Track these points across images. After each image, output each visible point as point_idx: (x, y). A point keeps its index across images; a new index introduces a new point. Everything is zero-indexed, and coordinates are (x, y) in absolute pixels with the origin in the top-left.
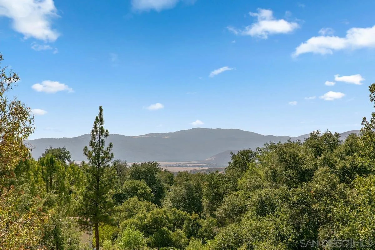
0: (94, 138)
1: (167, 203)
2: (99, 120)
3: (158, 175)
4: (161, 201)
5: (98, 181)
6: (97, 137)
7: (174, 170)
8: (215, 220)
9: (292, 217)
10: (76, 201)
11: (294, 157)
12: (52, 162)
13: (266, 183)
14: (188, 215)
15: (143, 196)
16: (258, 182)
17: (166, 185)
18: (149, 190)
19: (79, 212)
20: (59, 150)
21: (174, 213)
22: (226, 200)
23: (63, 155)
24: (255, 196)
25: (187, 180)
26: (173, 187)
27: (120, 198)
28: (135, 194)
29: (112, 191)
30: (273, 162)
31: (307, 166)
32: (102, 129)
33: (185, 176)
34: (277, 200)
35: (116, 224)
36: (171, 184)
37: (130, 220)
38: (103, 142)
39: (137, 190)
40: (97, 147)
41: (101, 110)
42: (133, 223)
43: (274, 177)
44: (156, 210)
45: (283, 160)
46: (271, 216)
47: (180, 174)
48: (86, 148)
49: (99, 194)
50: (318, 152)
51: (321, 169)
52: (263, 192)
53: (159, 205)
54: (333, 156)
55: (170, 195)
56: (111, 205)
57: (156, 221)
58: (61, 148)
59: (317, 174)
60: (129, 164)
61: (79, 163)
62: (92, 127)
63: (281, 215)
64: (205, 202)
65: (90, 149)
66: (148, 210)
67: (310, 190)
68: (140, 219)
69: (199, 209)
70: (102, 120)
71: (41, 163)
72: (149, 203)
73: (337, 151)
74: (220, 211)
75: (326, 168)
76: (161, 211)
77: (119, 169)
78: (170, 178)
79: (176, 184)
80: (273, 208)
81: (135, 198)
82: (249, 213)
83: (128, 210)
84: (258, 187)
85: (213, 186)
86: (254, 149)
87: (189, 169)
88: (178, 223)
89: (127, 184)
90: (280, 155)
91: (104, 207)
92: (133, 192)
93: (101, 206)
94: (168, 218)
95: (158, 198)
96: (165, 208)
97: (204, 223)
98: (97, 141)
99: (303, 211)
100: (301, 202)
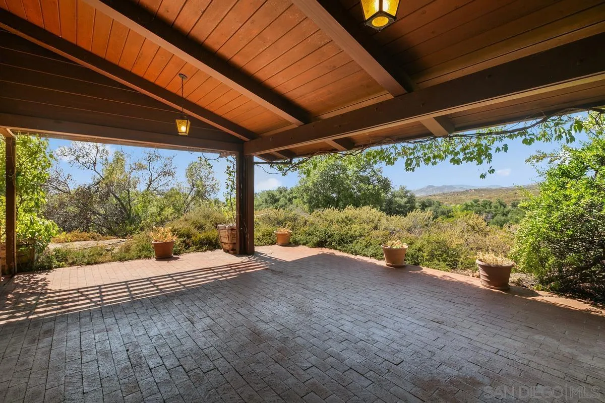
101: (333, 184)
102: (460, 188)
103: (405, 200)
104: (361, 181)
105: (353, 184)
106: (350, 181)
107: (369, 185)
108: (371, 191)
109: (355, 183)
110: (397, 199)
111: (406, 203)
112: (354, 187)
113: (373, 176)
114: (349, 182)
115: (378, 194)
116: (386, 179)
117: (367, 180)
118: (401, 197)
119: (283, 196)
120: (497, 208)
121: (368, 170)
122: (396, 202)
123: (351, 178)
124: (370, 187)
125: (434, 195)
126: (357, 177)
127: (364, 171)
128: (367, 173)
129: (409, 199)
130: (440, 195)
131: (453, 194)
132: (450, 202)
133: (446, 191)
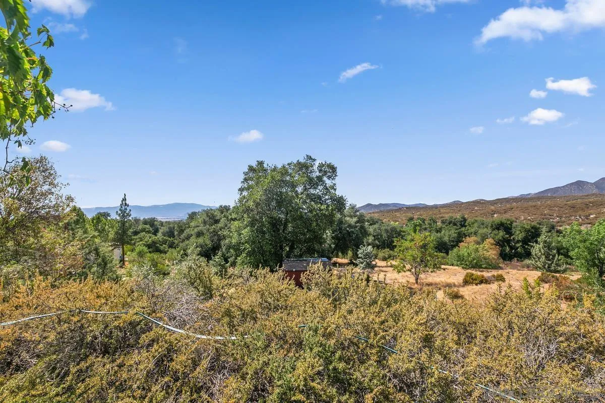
0: (122, 207)
1: (160, 234)
2: (124, 199)
3: (156, 223)
4: (157, 234)
5: (124, 226)
6: (123, 207)
7: (164, 220)
8: (181, 240)
9: (211, 237)
10: (111, 235)
11: (212, 215)
12: (99, 218)
13: (202, 225)
14: (169, 239)
15: (149, 232)
16: (198, 225)
17: (159, 227)
18: (151, 229)
19: (114, 240)
20: (104, 213)
21: (163, 239)
22: (185, 232)
23: (106, 215)
24: (196, 230)
25: (169, 224)
26: (162, 228)
27: (136, 233)
28: (144, 231)
29: (131, 230)
30: (204, 217)
31: (217, 218)
32: (126, 203)
33: (169, 223)
34: (205, 232)
35: (134, 244)
36: (162, 226)
37: (141, 243)
38: (126, 209)
39: (145, 229)
40: (123, 212)
41: (125, 195)
42: (143, 244)
43: (205, 222)
44: (154, 237)
45: (208, 216)
46: (202, 237)
47: (166, 222)
48: (117, 212)
49: (124, 232)
50: (222, 213)
51: (223, 219)
52: (200, 228)
53: (156, 235)
54: (228, 214)
55: (161, 231)
56: (130, 236)
57: (153, 242)
58: (106, 211)
59: (221, 221)
60: (142, 218)
61: (114, 218)
62: (121, 203)
63: (206, 237)
64: (176, 233)
65: (120, 212)
66: (150, 238)
67: (217, 227)
68: (146, 242)
69: (174, 237)
70: (125, 199)
71: (93, 219)
72: (151, 235)
73: (229, 212)
74: (182, 236)
75: (225, 218)
76: (156, 238)
77: (137, 221)
78: (162, 224)
79: (164, 226)
80: (203, 234)
81: (144, 233)
82: (193, 237)
83: (141, 238)
84: (198, 226)
85: (179, 227)
86: (197, 211)
87: (170, 220)
88: (164, 242)
89: (140, 227)
90: (207, 214)
91: (127, 237)
92: (143, 230)
93: (125, 237)
94: (159, 241)
95: (156, 232)
96: (158, 237)
97: (176, 242)
98: (123, 209)
99: (215, 235)
100: (214, 231)
101: (280, 204)
102: (394, 206)
103: (355, 219)
104: (312, 200)
105: (303, 203)
106: (300, 200)
107: (322, 204)
108: (324, 212)
109: (305, 202)
110: (347, 219)
111: (356, 223)
112: (304, 207)
113: (326, 195)
114: (298, 201)
115: (332, 215)
116: (342, 197)
117: (318, 199)
118: (351, 217)
119: (225, 216)
120: (431, 225)
121: (320, 187)
122: (346, 221)
123: (300, 196)
124: (322, 207)
125: (373, 213)
126: (308, 195)
127: (315, 188)
128: (318, 191)
129: (358, 218)
130: (377, 212)
131: (389, 211)
132: (388, 219)
133: (382, 209)
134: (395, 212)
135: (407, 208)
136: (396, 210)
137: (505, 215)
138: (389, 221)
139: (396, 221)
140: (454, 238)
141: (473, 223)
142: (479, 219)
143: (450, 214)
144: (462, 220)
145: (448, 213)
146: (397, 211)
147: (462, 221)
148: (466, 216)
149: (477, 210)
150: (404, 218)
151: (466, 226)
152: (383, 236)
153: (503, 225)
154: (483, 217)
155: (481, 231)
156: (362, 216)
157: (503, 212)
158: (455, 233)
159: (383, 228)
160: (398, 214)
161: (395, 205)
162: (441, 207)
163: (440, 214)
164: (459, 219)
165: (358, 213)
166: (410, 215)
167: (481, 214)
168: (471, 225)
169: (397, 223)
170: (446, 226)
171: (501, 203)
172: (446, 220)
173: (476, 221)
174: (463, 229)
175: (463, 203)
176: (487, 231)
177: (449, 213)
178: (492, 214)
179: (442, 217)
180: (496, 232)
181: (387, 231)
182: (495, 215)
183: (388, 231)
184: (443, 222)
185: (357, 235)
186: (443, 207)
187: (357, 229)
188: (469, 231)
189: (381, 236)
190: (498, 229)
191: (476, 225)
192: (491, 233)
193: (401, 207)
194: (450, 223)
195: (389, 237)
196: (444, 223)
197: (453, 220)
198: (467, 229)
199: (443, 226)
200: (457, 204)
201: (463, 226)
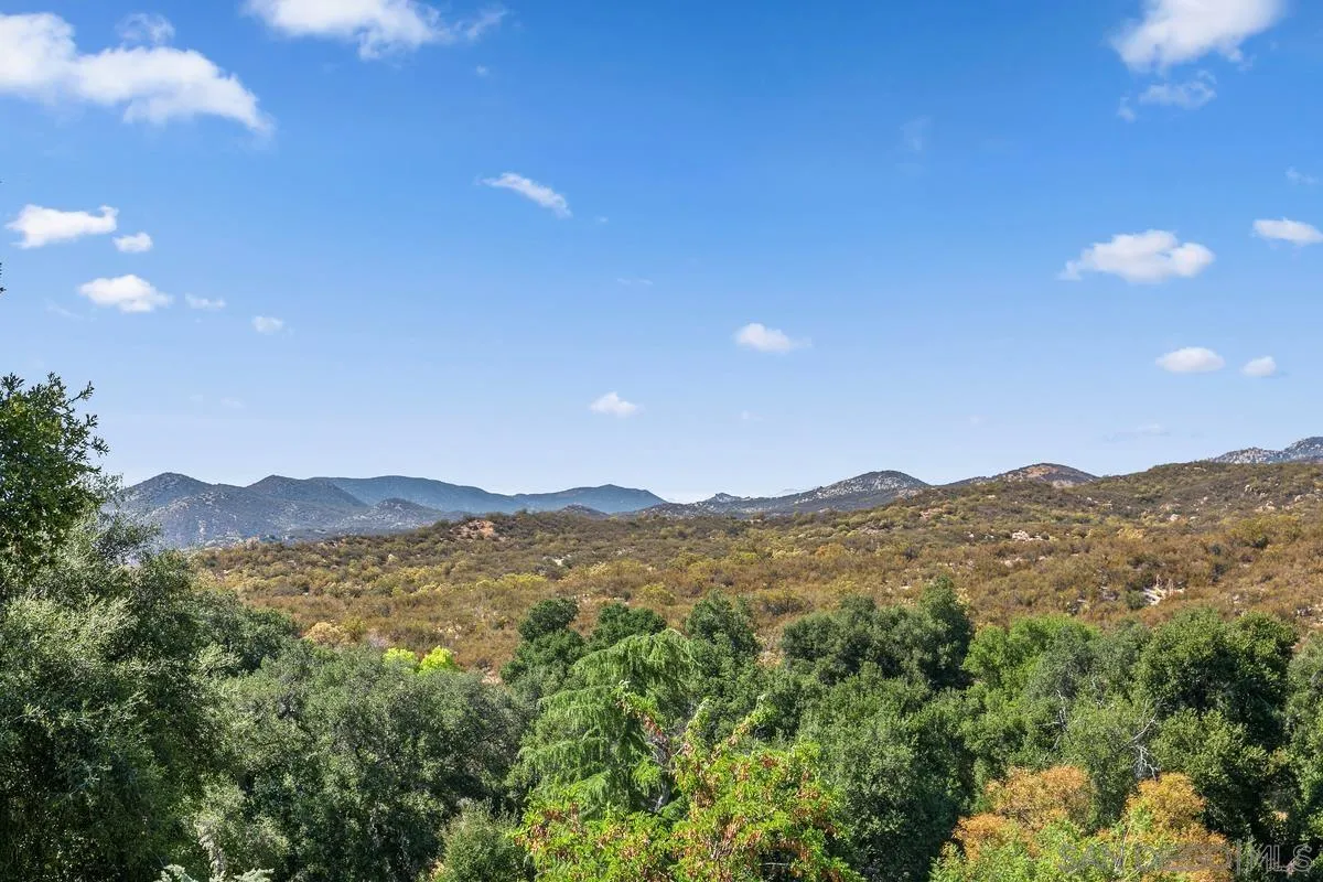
130: (248, 559)
131: (351, 550)
132: (350, 621)
133: (288, 526)
134: (405, 558)
135: (502, 524)
136: (413, 538)
137: (1214, 594)
138: (356, 636)
139: (423, 641)
140: (891, 776)
141: (1015, 658)
142: (1054, 620)
143: (844, 582)
144: (941, 627)
145: (827, 573)
146: (417, 545)
147: (938, 639)
148: (962, 598)
149: (1032, 555)
150: (484, 615)
151: (963, 681)
152: (329, 779)
153: (1232, 668)
154: (1074, 609)
155: (1094, 717)
156: (164, 584)
157: (1202, 566)
158: (898, 736)
159: (327, 702)
160: (426, 579)
161: (397, 490)
162: (765, 522)
163: (773, 579)
164: (919, 621)
165: (131, 563)
166: (532, 586)
167: (1061, 586)
168: (1006, 675)
169: (439, 655)
170: (830, 677)
171: (1187, 498)
172: (826, 627)
173: (1039, 637)
174: (947, 704)
175: (928, 495)
176: (1129, 716)
177: (838, 567)
178: (1133, 587)
179: (784, 608)
180: (1185, 722)
181: (358, 726)
182: (1155, 594)
183: (368, 731)
184: (802, 648)
185: (119, 772)
186: (784, 523)
187: (123, 712)
188: (989, 719)
189: (313, 774)
190: (1197, 698)
191: (1037, 668)
192: (1154, 733)
193: (449, 510)
194: (852, 657)
195: (373, 780)
196: (808, 654)
197: (876, 634)
198: (973, 702)
199: (808, 682)
200: (888, 500)
201: (946, 676)
